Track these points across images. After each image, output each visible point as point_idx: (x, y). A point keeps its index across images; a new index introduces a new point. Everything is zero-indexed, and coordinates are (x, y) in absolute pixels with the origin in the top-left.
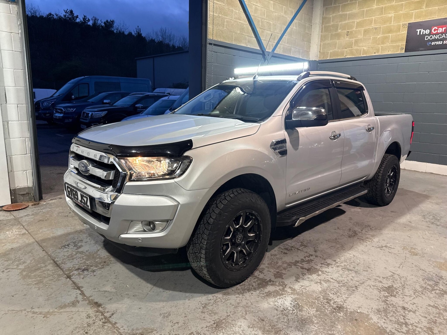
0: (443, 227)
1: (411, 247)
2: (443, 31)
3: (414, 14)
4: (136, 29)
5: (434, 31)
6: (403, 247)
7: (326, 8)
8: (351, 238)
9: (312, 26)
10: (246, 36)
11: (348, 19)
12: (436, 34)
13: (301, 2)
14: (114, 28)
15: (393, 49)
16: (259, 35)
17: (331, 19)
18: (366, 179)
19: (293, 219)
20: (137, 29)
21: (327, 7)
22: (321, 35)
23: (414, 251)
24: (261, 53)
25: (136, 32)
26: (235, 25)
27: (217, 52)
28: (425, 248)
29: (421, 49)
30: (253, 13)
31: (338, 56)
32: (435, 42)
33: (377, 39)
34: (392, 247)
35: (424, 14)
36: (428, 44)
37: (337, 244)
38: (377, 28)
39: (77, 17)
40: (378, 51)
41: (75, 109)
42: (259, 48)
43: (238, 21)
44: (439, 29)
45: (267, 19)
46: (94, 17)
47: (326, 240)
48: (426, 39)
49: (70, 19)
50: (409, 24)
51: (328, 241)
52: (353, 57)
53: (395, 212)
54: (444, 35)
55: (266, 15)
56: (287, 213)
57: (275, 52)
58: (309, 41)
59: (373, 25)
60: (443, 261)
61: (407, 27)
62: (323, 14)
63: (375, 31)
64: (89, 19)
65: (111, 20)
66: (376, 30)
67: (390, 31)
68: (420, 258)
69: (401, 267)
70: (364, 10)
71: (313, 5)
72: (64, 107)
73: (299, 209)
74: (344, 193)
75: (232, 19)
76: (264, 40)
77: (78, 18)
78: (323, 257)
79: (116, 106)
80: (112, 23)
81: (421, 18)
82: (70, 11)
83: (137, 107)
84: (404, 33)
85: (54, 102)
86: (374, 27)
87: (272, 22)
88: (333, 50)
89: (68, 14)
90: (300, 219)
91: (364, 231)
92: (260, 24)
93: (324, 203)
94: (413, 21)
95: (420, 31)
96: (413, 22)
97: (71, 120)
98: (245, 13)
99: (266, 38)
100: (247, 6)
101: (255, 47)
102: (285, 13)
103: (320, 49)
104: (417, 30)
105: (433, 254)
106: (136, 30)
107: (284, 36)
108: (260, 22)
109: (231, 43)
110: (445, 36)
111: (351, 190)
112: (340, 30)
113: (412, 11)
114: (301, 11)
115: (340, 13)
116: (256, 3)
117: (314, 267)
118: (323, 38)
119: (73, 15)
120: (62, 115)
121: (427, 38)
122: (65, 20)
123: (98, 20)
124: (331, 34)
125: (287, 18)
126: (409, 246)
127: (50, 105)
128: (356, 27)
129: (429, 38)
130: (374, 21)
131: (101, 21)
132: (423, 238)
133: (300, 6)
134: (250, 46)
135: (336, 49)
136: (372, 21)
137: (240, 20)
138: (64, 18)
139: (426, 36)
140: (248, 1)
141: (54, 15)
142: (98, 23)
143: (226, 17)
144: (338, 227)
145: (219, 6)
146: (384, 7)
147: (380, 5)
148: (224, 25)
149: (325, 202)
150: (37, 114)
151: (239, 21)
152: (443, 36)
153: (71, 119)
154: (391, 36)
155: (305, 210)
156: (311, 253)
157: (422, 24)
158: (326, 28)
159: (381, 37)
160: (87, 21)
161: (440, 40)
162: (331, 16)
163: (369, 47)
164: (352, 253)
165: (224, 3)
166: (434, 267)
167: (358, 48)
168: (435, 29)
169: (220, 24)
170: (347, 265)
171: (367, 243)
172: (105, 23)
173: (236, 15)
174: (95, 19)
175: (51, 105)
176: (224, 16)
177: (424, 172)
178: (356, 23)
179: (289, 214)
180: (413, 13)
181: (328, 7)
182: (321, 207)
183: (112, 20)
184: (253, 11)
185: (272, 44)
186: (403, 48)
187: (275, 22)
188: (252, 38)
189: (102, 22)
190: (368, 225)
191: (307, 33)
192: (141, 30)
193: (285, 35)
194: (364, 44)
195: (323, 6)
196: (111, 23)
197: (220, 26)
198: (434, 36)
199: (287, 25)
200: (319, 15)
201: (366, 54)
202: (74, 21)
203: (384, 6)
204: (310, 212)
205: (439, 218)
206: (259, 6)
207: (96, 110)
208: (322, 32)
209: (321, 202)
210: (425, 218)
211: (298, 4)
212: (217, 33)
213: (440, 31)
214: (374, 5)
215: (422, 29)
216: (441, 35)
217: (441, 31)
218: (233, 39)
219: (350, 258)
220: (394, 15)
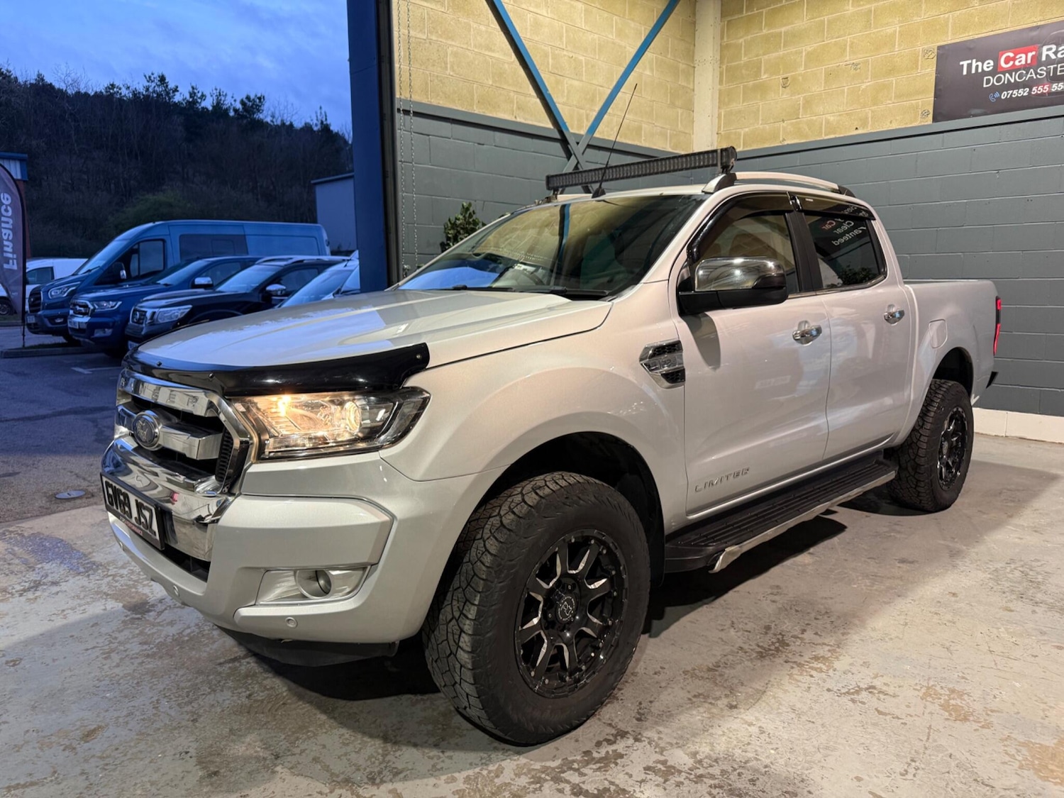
0: (1051, 607)
1: (951, 686)
2: (1029, 61)
3: (951, 21)
4: (316, 113)
5: (1006, 62)
6: (924, 690)
7: (729, 21)
8: (766, 662)
9: (694, 67)
10: (512, 94)
11: (784, 45)
12: (1010, 71)
13: (661, 7)
14: (264, 112)
15: (902, 117)
16: (547, 90)
17: (741, 49)
18: (890, 444)
19: (708, 552)
20: (319, 114)
21: (729, 18)
22: (720, 90)
23: (959, 702)
24: (557, 136)
25: (317, 120)
26: (476, 63)
27: (428, 135)
28: (996, 692)
29: (973, 112)
30: (528, 34)
31: (764, 143)
32: (1011, 92)
33: (860, 92)
34: (891, 690)
35: (976, 19)
36: (991, 98)
37: (716, 685)
38: (859, 64)
39: (176, 90)
40: (865, 124)
41: (119, 303)
42: (549, 125)
43: (487, 53)
44: (1018, 57)
45: (569, 48)
46: (216, 89)
47: (685, 672)
48: (985, 86)
49: (159, 95)
50: (939, 48)
51: (691, 674)
52: (802, 141)
53: (912, 562)
54: (1032, 70)
55: (564, 38)
56: (693, 537)
57: (596, 135)
58: (689, 107)
59: (848, 58)
60: (1050, 742)
61: (935, 58)
62: (722, 38)
63: (853, 72)
64: (204, 93)
65: (256, 96)
66: (855, 69)
67: (892, 71)
68: (976, 730)
69: (912, 771)
70: (823, 22)
71: (694, 14)
72: (93, 300)
73: (725, 525)
74: (837, 481)
75: (469, 48)
76: (564, 104)
77: (178, 91)
78: (660, 742)
79: (220, 292)
80: (260, 101)
81: (969, 32)
82: (159, 77)
83: (270, 291)
84: (928, 72)
85: (74, 288)
86: (852, 62)
87: (583, 58)
88: (751, 128)
89: (153, 85)
90: (727, 550)
91: (808, 635)
92: (550, 61)
93: (786, 506)
94: (949, 39)
95: (970, 66)
96: (949, 42)
97: (109, 332)
98: (504, 33)
99: (568, 99)
100: (511, 15)
101: (539, 122)
102: (620, 33)
103: (719, 127)
104: (961, 63)
105: (1018, 713)
106: (317, 117)
107: (620, 94)
108: (550, 57)
109: (470, 111)
110: (1034, 75)
111: (854, 474)
112: (766, 76)
113: (946, 16)
114: (662, 30)
115: (765, 31)
116: (537, 6)
117: (617, 786)
118: (724, 99)
119: (167, 86)
120: (86, 319)
121: (988, 81)
122: (146, 97)
123: (226, 95)
124: (744, 87)
125: (625, 48)
126: (943, 685)
127: (65, 295)
128: (805, 65)
129: (993, 81)
130: (851, 47)
131: (232, 97)
132: (991, 651)
133: (660, 15)
134: (524, 118)
135: (758, 124)
136: (846, 45)
137: (490, 50)
138: (144, 93)
139: (985, 78)
140: (512, 2)
141: (120, 89)
142: (226, 102)
143: (450, 42)
144: (733, 623)
145: (428, 14)
146: (873, 9)
147: (863, 5)
148: (446, 63)
149: (788, 505)
150: (34, 319)
151: (490, 54)
152: (1029, 76)
153: (109, 328)
154: (894, 82)
155: (739, 527)
156: (622, 726)
157: (972, 46)
158: (729, 73)
159: (869, 85)
160: (199, 98)
161: (1024, 85)
162: (741, 40)
163: (842, 115)
164: (757, 719)
165: (443, 5)
166: (1021, 767)
167: (814, 118)
168: (1009, 56)
169: (435, 61)
170: (730, 769)
171: (812, 676)
172: (242, 103)
173: (478, 38)
174: (220, 93)
175: (67, 296)
176: (444, 41)
177: (1002, 436)
178: (804, 54)
179: (699, 539)
180: (948, 18)
181: (734, 18)
182: (779, 517)
183: (259, 95)
184: (529, 27)
185: (587, 115)
186: (928, 111)
187: (592, 56)
188: (528, 99)
189: (235, 101)
190: (825, 608)
191: (683, 87)
192: (327, 115)
193: (621, 90)
194: (827, 107)
195: (722, 17)
196: (258, 101)
197: (434, 65)
198: (1007, 75)
199: (626, 66)
200: (712, 39)
201: (835, 134)
202: (170, 99)
203: (873, 6)
204: (752, 531)
205: (1040, 578)
206: (546, 15)
207: (163, 302)
208: (721, 82)
209: (779, 505)
210: (997, 580)
211: (653, 11)
212: (427, 83)
213: (1020, 62)
214: (848, 5)
215: (974, 61)
216: (1024, 72)
217: (1023, 62)
218: (472, 99)
219: (746, 740)
220: (900, 27)
